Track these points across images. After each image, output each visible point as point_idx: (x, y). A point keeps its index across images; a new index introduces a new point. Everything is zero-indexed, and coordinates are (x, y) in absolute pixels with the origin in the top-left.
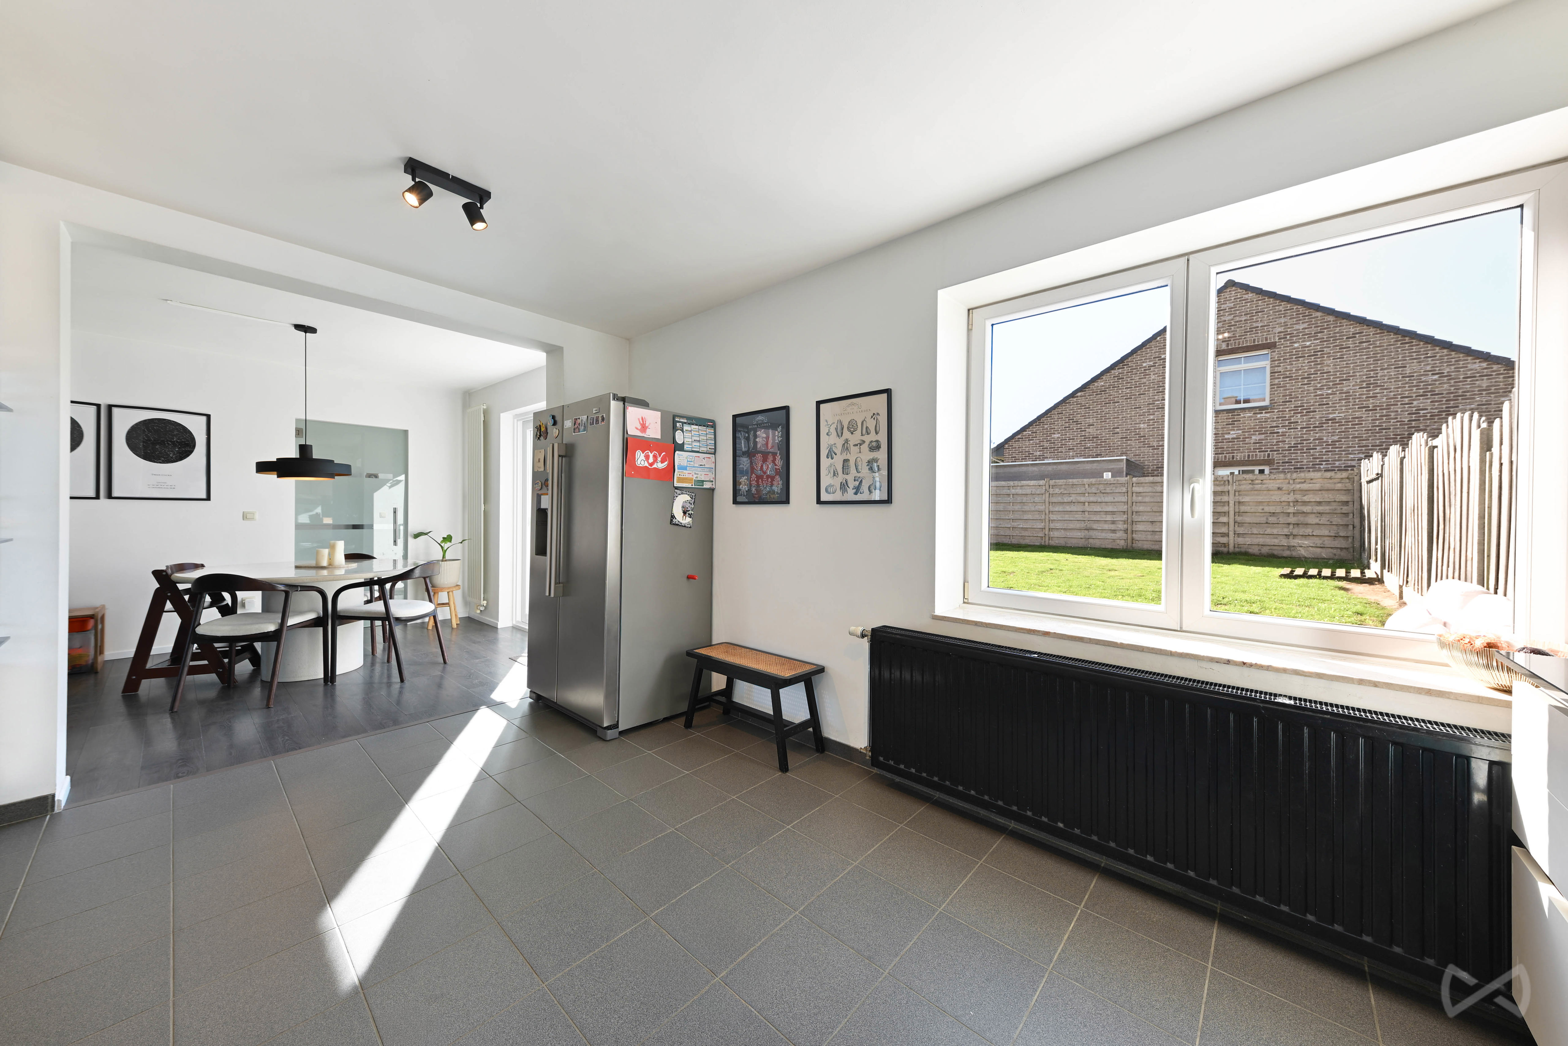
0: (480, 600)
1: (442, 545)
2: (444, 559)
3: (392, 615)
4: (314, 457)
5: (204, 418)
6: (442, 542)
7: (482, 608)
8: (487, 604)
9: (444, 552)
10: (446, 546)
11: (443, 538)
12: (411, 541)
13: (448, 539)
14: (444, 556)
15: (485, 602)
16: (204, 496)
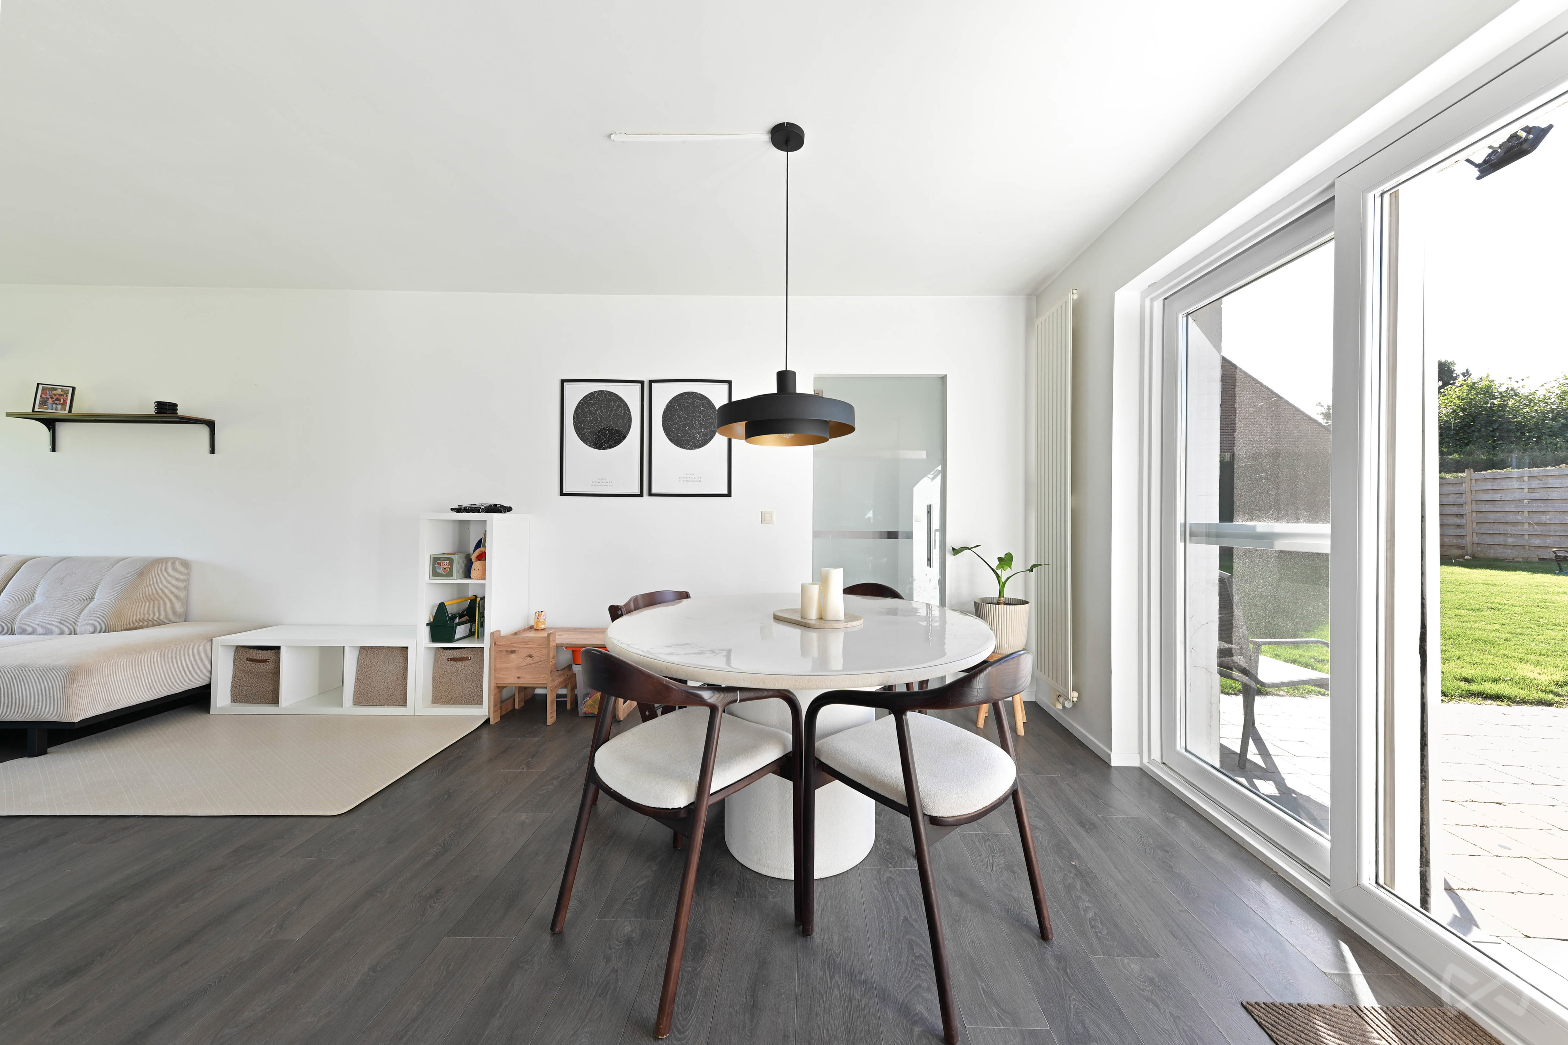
0: (1066, 687)
1: (999, 572)
2: (1002, 600)
3: (922, 807)
4: (798, 391)
5: (726, 386)
6: (998, 567)
7: (1068, 705)
8: (1078, 698)
9: (1002, 585)
10: (1004, 574)
11: (1000, 559)
12: (950, 558)
13: (1006, 561)
14: (1001, 594)
15: (1075, 694)
16: (725, 492)
